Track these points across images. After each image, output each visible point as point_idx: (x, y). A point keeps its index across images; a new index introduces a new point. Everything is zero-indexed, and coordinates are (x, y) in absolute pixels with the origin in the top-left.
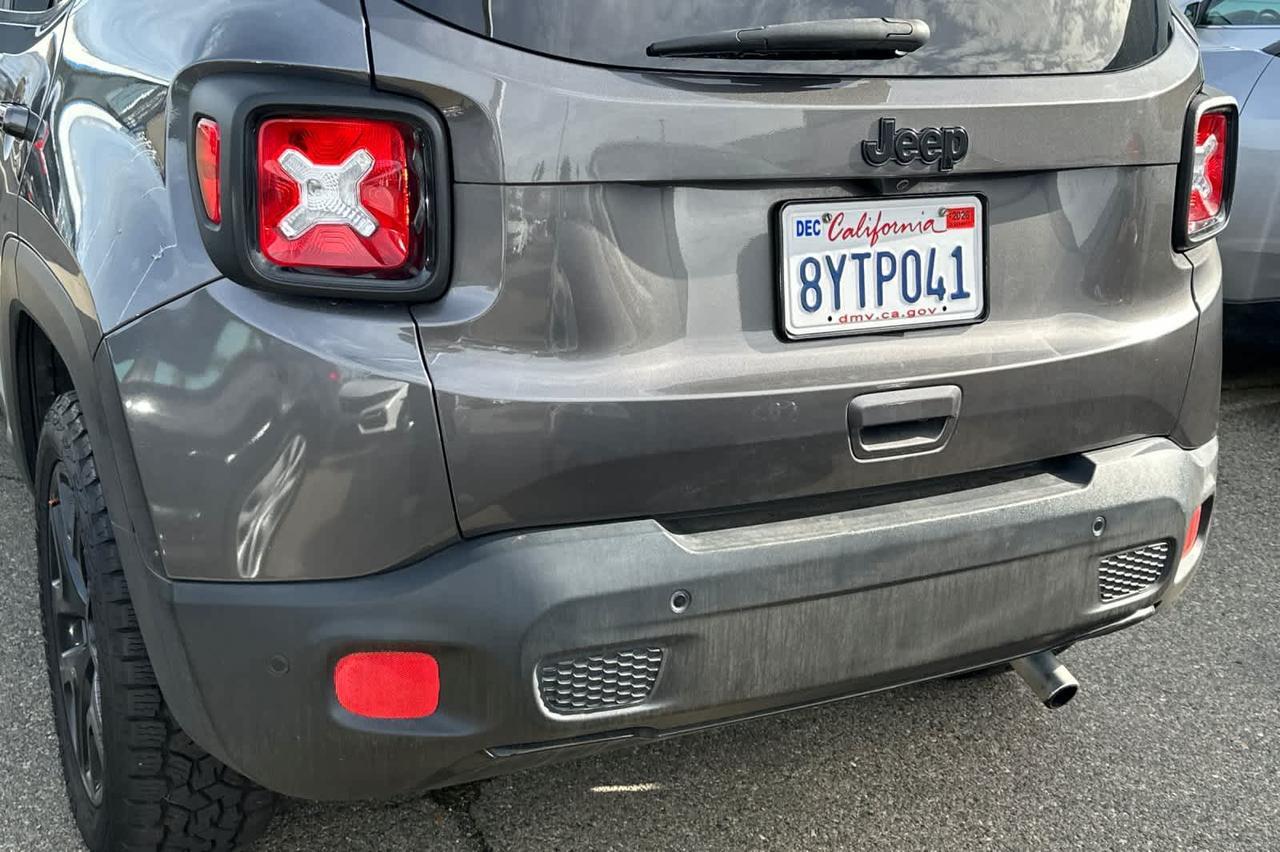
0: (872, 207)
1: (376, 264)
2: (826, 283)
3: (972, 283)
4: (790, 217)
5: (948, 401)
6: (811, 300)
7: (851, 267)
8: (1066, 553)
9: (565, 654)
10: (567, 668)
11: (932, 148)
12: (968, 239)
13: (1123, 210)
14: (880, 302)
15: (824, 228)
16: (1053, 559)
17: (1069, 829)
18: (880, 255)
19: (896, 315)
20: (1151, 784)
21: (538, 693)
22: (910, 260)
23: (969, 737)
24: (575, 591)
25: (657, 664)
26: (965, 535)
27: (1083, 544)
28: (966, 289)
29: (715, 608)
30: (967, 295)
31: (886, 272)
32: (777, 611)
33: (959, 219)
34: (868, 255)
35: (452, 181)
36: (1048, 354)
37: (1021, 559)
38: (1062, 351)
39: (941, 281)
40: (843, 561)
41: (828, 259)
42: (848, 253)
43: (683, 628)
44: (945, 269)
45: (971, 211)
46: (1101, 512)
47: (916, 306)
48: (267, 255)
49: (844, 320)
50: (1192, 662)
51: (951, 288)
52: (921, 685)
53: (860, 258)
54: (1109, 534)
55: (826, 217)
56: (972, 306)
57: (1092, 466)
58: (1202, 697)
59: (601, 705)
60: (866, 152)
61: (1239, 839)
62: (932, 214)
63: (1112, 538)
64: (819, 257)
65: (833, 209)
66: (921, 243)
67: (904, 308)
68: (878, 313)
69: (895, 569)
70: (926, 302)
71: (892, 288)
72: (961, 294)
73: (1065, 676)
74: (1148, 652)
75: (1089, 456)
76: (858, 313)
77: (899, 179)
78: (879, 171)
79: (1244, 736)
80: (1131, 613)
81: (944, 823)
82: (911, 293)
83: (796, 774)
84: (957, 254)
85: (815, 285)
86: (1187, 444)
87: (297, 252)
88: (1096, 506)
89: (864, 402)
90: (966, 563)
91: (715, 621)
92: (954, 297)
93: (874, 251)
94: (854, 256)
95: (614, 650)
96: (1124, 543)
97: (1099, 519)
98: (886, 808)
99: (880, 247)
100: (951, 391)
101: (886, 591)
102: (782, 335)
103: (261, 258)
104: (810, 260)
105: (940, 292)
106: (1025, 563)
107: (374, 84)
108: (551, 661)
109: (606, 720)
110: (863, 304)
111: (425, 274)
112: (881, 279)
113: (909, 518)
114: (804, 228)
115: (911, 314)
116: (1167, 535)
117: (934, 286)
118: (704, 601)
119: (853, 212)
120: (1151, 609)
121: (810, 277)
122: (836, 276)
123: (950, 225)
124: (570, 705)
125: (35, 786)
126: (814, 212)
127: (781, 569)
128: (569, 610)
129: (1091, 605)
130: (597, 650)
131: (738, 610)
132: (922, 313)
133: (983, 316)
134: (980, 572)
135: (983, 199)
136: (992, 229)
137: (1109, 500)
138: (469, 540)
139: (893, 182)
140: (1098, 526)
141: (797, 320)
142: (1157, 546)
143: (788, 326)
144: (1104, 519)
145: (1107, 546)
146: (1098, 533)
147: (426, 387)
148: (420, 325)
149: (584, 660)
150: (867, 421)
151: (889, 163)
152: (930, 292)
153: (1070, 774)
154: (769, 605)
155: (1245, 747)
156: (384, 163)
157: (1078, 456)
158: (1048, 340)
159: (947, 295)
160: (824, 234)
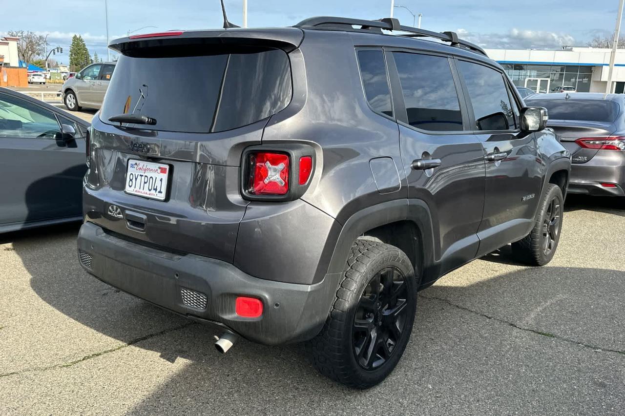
2: (134, 181)
3: (164, 190)
6: (131, 185)
7: (139, 177)
12: (165, 177)
14: (143, 189)
15: (135, 166)
18: (145, 176)
19: (146, 193)
22: (151, 179)
28: (162, 191)
30: (162, 193)
31: (146, 181)
33: (163, 171)
34: (143, 176)
39: (157, 187)
41: (135, 174)
44: (158, 184)
45: (166, 169)
47: (151, 192)
49: (136, 191)
51: (159, 189)
53: (141, 176)
55: (136, 164)
56: (162, 196)
62: (158, 168)
65: (138, 162)
66: (154, 175)
67: (148, 192)
68: (143, 191)
70: (153, 192)
71: (146, 186)
72: (160, 192)
76: (139, 190)
82: (150, 188)
84: (161, 180)
85: (132, 180)
93: (144, 175)
94: (140, 175)
99: (146, 174)
104: (132, 174)
105: (156, 190)
110: (140, 188)
112: (145, 183)
114: (132, 166)
117: (155, 188)
119: (142, 164)
121: (131, 178)
122: (136, 179)
123: (161, 172)
126: (135, 162)
132: (151, 194)
133: (166, 200)
135: (170, 167)
140: (177, 275)
141: (127, 188)
143: (126, 190)
146: (177, 277)
152: (154, 189)
159: (157, 191)
160: (135, 168)
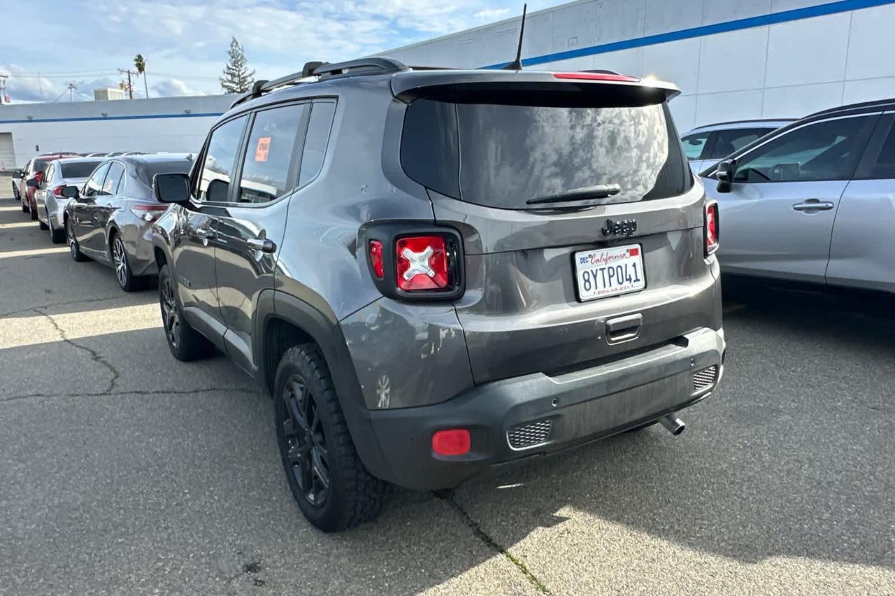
0: (605, 251)
1: (436, 287)
2: (592, 280)
3: (641, 275)
4: (578, 256)
5: (638, 319)
6: (588, 287)
7: (600, 273)
8: (682, 374)
9: (517, 425)
10: (517, 431)
11: (625, 228)
12: (637, 259)
13: (686, 244)
14: (611, 285)
15: (589, 260)
16: (679, 376)
17: (684, 484)
18: (609, 268)
19: (616, 289)
20: (710, 463)
21: (508, 441)
22: (619, 269)
23: (637, 454)
24: (519, 401)
25: (548, 427)
26: (649, 369)
27: (687, 370)
28: (638, 278)
29: (567, 404)
30: (639, 280)
31: (611, 274)
32: (587, 403)
33: (634, 252)
34: (605, 269)
35: (464, 255)
36: (668, 299)
37: (668, 376)
38: (674, 298)
39: (630, 276)
40: (610, 382)
41: (592, 271)
42: (598, 268)
43: (556, 412)
44: (631, 271)
45: (637, 249)
46: (693, 357)
47: (623, 285)
48: (401, 288)
49: (599, 293)
50: (713, 417)
51: (633, 278)
52: (613, 437)
53: (602, 269)
54: (696, 364)
55: (590, 256)
56: (641, 284)
57: (687, 340)
58: (720, 430)
59: (530, 444)
60: (604, 232)
61: (748, 481)
62: (625, 252)
63: (697, 366)
64: (589, 270)
65: (591, 252)
66: (622, 262)
67: (619, 287)
68: (610, 289)
69: (627, 384)
70: (626, 284)
71: (614, 280)
72: (637, 280)
73: (681, 423)
74: (695, 415)
75: (685, 336)
76: (604, 289)
77: (614, 240)
78: (609, 238)
79: (739, 443)
80: (702, 396)
81: (636, 487)
82: (621, 281)
83: (575, 474)
84: (634, 265)
85: (588, 281)
86: (716, 329)
87: (410, 285)
88: (690, 355)
89: (611, 322)
90: (650, 380)
91: (567, 409)
92: (635, 281)
93: (607, 267)
94: (600, 269)
95: (533, 422)
96: (701, 368)
97: (692, 360)
98: (613, 483)
99: (608, 265)
100: (639, 316)
101: (624, 393)
102: (579, 300)
103: (399, 289)
104: (586, 272)
105: (630, 280)
106: (669, 378)
107: (436, 223)
108: (513, 428)
109: (532, 449)
110: (605, 286)
111: (457, 288)
112: (610, 277)
113: (629, 364)
114: (583, 260)
115: (621, 289)
116: (714, 364)
117: (628, 277)
118: (563, 402)
119: (598, 253)
120: (710, 393)
121: (587, 278)
122: (595, 277)
123: (631, 255)
124: (519, 444)
125: (281, 505)
126: (586, 254)
127: (589, 387)
128: (518, 408)
129: (692, 392)
130: (527, 423)
131: (574, 404)
132: (625, 288)
133: (645, 287)
134: (656, 383)
135: (641, 245)
136: (645, 255)
137: (695, 352)
138: (478, 385)
139: (612, 241)
140: (692, 362)
141: (584, 294)
142: (712, 368)
143: (581, 297)
144: (695, 359)
145: (696, 369)
146: (692, 365)
147: (461, 330)
148: (457, 307)
149: (524, 427)
150: (612, 330)
151: (612, 235)
152: (627, 280)
153: (679, 464)
154: (585, 401)
155: (742, 447)
156: (437, 251)
157: (682, 337)
158: (669, 295)
159: (632, 281)
160: (590, 262)
